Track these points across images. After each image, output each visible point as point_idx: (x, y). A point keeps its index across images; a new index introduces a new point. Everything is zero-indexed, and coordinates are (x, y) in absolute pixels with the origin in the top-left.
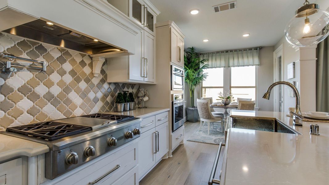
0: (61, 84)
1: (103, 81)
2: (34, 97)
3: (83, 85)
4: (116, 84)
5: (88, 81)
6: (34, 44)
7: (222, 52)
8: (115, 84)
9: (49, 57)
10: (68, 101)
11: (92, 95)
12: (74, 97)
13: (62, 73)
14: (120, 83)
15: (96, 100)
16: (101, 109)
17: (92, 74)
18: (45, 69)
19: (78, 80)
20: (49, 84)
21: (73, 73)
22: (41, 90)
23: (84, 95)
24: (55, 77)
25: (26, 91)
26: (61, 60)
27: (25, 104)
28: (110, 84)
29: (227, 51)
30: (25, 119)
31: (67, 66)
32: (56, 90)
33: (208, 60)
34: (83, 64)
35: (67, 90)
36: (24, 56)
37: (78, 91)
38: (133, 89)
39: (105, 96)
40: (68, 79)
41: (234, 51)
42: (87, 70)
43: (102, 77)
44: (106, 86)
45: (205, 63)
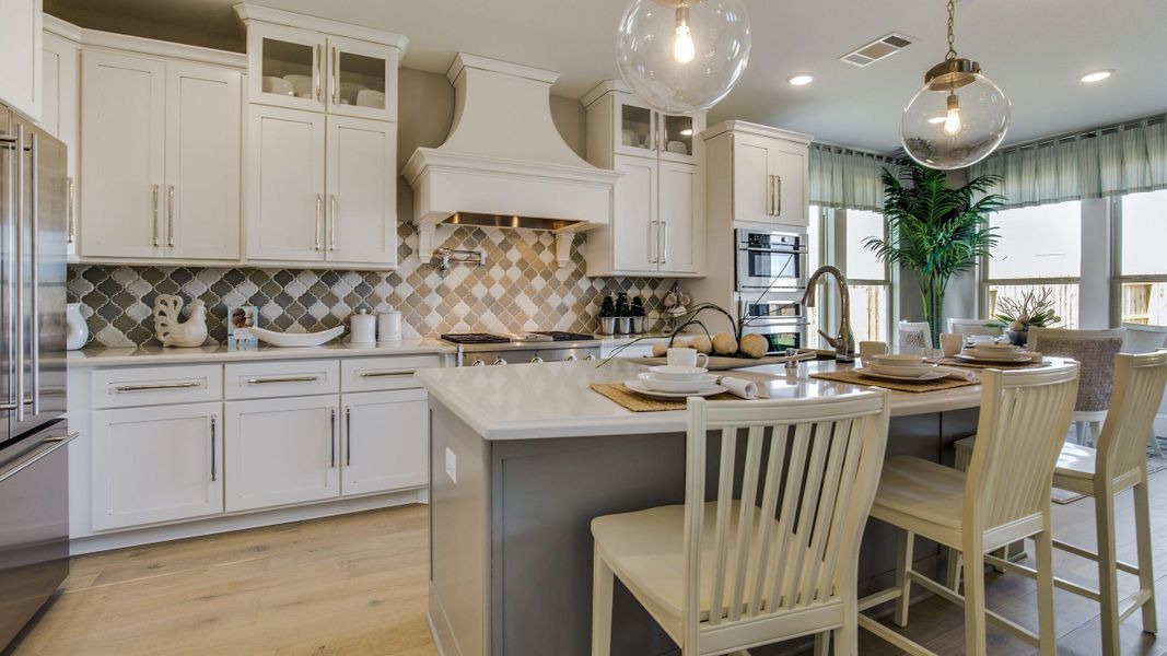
0: (505, 281)
1: (578, 274)
2: (471, 300)
3: (539, 283)
4: (609, 280)
5: (547, 275)
6: (470, 229)
7: (1066, 139)
8: (605, 278)
9: (489, 245)
10: (515, 309)
11: (554, 300)
12: (524, 302)
13: (507, 265)
14: (618, 277)
15: (563, 309)
16: (573, 325)
17: (555, 262)
18: (483, 262)
19: (530, 275)
20: (489, 283)
21: (522, 264)
22: (479, 291)
23: (540, 299)
24: (496, 272)
25: (464, 292)
26: (505, 246)
27: (462, 309)
28: (592, 279)
29: (1090, 134)
30: (462, 328)
31: (514, 255)
32: (498, 291)
33: (1003, 178)
34: (539, 247)
35: (513, 291)
36: (462, 247)
37: (530, 292)
38: (654, 289)
39: (583, 303)
40: (515, 273)
41: (1121, 128)
42: (546, 257)
43: (574, 266)
44: (584, 284)
45: (991, 190)
